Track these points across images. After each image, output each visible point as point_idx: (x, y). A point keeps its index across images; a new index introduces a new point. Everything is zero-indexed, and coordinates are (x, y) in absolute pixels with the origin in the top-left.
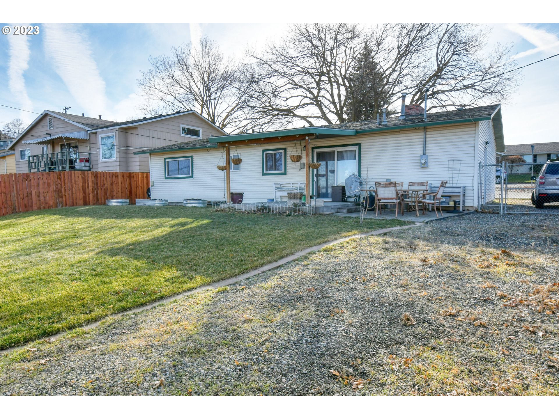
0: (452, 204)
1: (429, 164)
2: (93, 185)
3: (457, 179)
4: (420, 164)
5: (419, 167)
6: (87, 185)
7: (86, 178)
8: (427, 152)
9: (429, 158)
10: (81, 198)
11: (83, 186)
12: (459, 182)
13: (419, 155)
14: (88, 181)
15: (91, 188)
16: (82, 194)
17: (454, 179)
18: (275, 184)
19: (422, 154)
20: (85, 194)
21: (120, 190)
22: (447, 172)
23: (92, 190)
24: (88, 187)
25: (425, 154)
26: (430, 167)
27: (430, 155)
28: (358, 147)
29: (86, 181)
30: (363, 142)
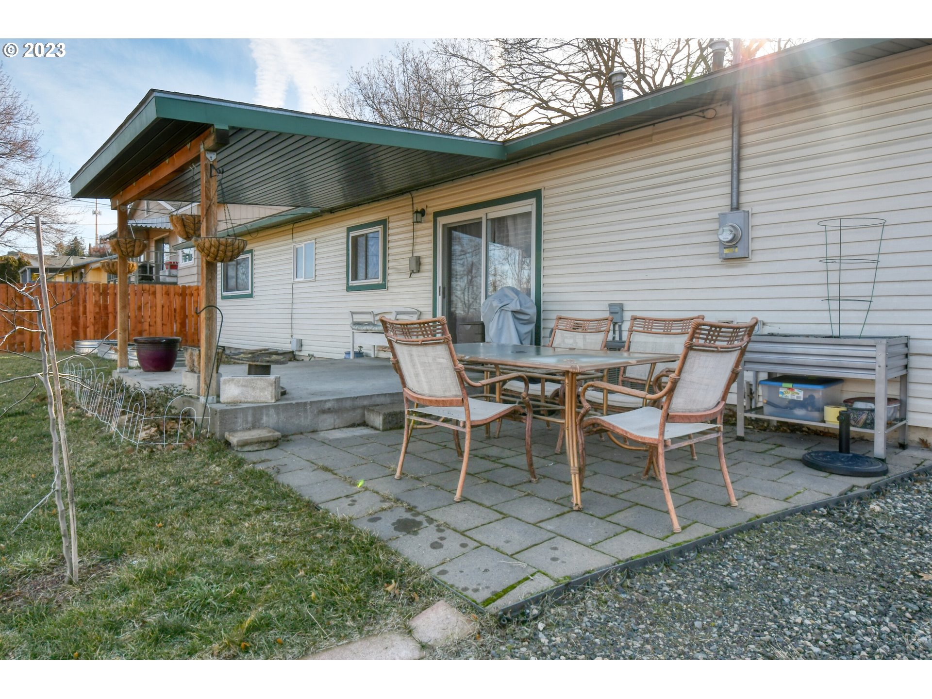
0: (832, 417)
1: (754, 245)
2: (97, 310)
3: (865, 305)
4: (716, 249)
5: (718, 261)
6: (81, 309)
7: (81, 297)
8: (744, 199)
9: (754, 221)
10: (66, 335)
11: (75, 312)
12: (873, 317)
13: (715, 215)
14: (85, 301)
15: (90, 317)
16: (69, 326)
17: (844, 305)
18: (353, 313)
19: (727, 210)
20: (77, 327)
21: (159, 320)
22: (821, 278)
23: (92, 320)
24: (85, 313)
25: (738, 208)
26: (756, 257)
27: (756, 209)
28: (533, 201)
29: (81, 302)
30: (547, 184)
